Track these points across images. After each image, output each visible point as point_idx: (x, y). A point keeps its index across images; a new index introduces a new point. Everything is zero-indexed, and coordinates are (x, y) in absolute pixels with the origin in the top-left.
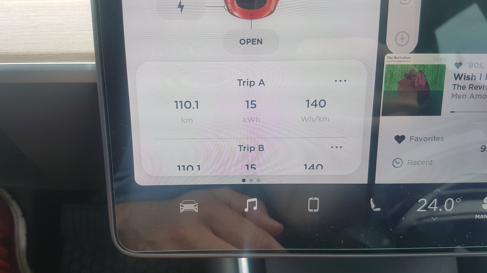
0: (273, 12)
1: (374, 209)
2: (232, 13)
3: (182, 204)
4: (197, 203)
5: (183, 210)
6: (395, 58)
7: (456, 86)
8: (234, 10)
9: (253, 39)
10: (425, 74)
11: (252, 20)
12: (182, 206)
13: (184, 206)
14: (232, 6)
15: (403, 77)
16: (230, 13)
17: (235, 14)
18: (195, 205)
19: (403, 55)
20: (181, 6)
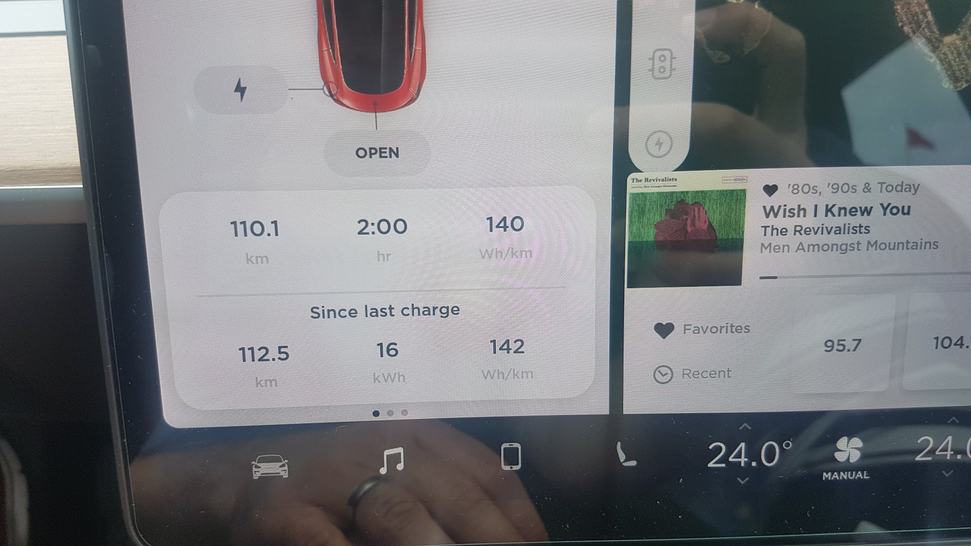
0: (416, 99)
1: (624, 462)
2: (338, 101)
6: (646, 180)
7: (769, 230)
8: (343, 95)
9: (380, 149)
10: (706, 208)
11: (379, 114)
12: (257, 467)
13: (260, 467)
14: (337, 88)
15: (663, 215)
16: (334, 100)
17: (345, 102)
18: (281, 464)
19: (662, 175)
20: (240, 89)
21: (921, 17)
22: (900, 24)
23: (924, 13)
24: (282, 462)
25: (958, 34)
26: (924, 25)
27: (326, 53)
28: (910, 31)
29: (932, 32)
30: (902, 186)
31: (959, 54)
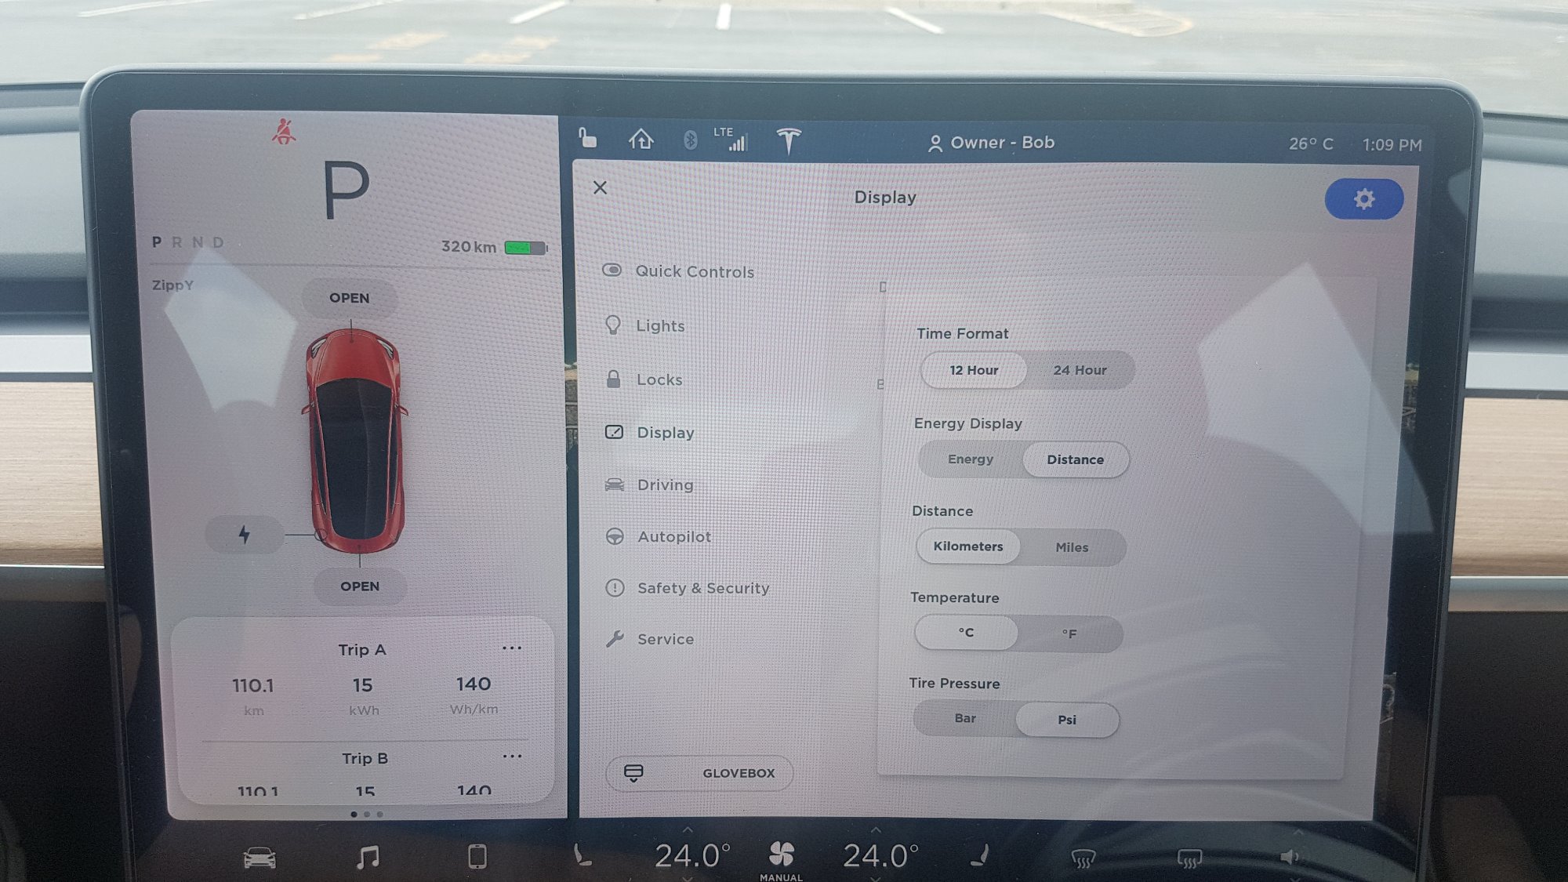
0: (395, 543)
1: (581, 862)
2: (327, 545)
3: (247, 855)
4: (274, 854)
5: (249, 864)
8: (331, 540)
9: (363, 583)
11: (361, 555)
13: (250, 858)
14: (327, 535)
16: (325, 544)
17: (333, 545)
18: (269, 856)
20: (244, 534)
24: (269, 853)
27: (318, 507)
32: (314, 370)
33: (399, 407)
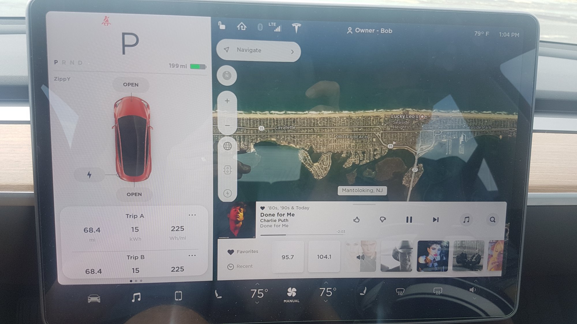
0: (148, 178)
1: (218, 297)
2: (121, 178)
3: (89, 297)
4: (100, 297)
5: (90, 301)
8: (123, 177)
9: (135, 193)
11: (135, 183)
12: (89, 298)
13: (90, 299)
14: (122, 174)
17: (124, 179)
18: (98, 298)
20: (89, 175)
21: (306, 157)
22: (300, 160)
23: (307, 156)
24: (98, 297)
25: (318, 163)
26: (308, 160)
27: (118, 165)
28: (303, 162)
29: (310, 162)
30: (304, 207)
31: (319, 168)
32: (117, 112)
33: (150, 126)
